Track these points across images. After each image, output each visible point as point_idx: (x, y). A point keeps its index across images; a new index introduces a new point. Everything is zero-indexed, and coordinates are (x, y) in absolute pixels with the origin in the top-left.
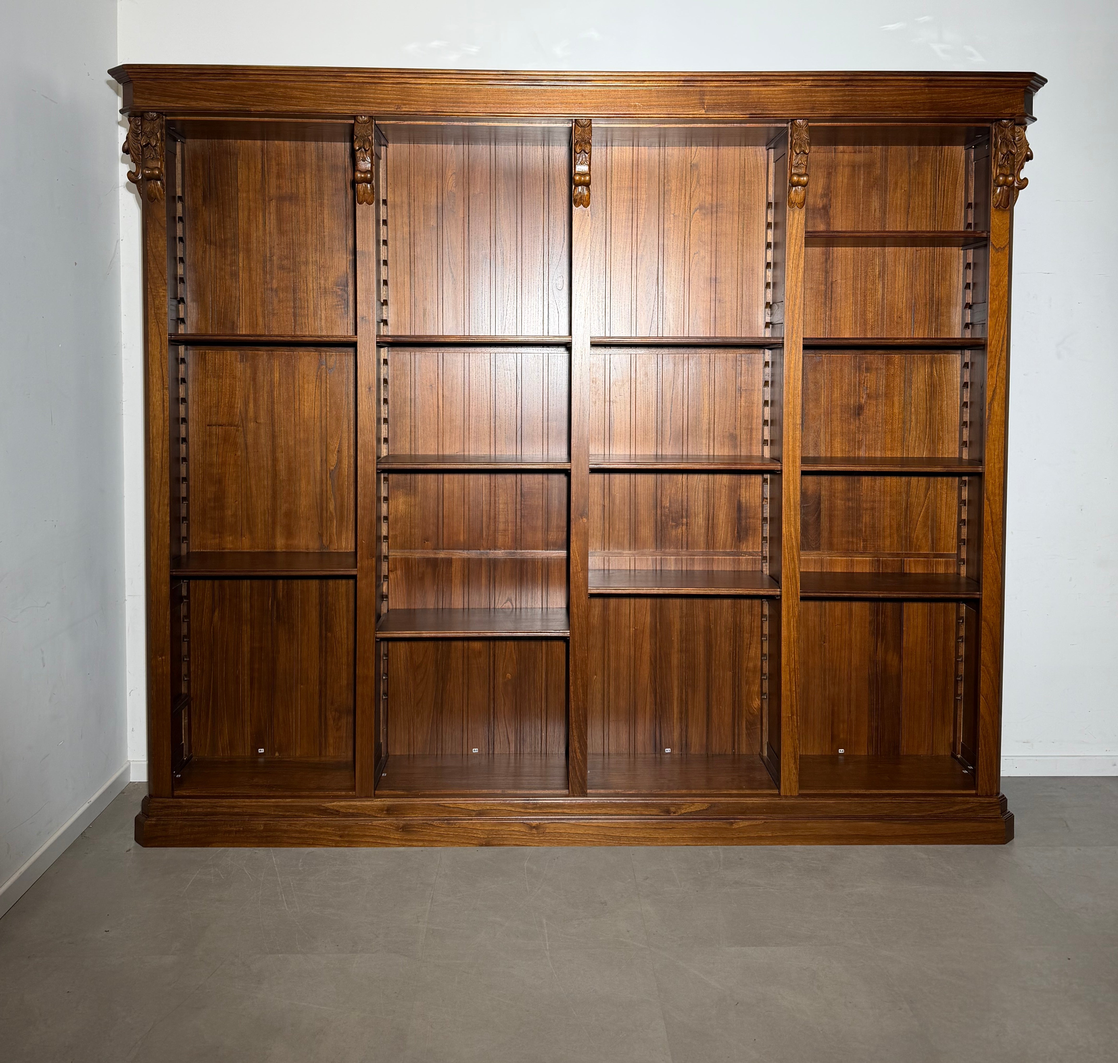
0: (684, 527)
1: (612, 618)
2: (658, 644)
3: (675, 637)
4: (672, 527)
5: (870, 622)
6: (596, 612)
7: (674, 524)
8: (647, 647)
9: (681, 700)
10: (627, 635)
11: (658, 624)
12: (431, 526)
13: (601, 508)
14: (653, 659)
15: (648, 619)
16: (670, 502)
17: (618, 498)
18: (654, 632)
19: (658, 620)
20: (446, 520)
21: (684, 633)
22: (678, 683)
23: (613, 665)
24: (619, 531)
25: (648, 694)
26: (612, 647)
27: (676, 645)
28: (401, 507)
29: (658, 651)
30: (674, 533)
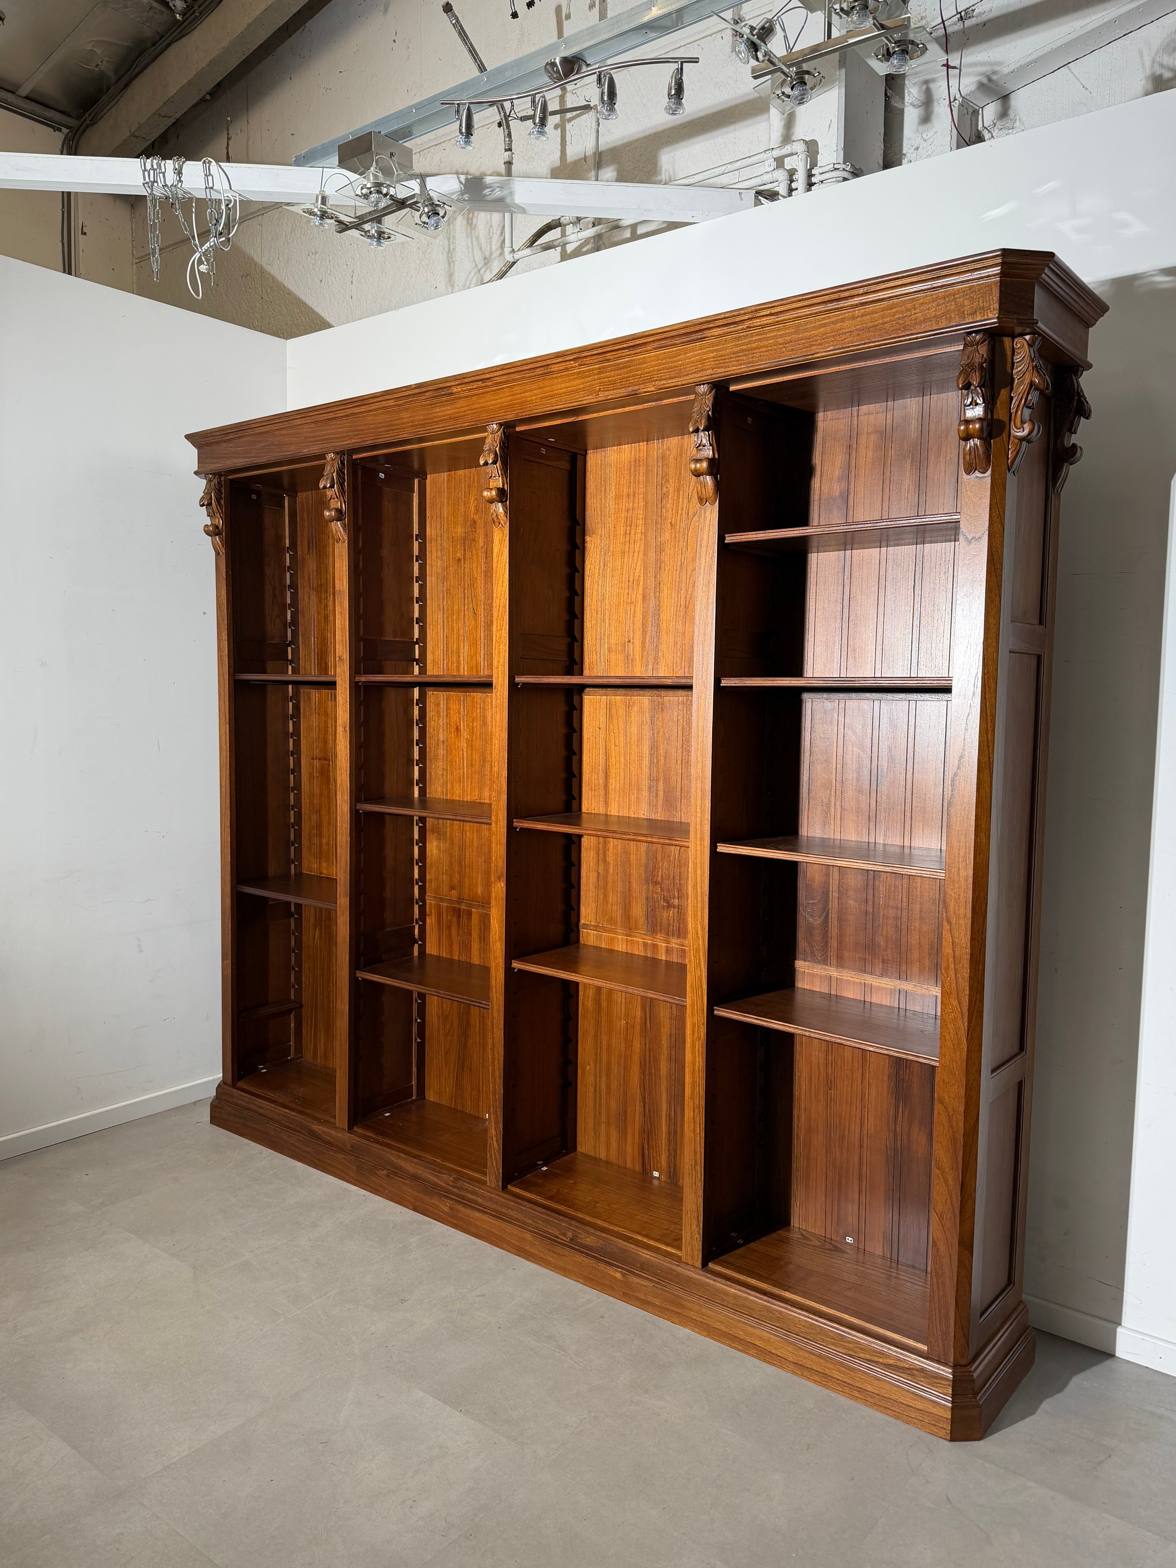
0: (676, 910)
1: (604, 1004)
2: (647, 1046)
3: (665, 1042)
4: (663, 907)
5: (890, 1076)
6: (591, 994)
7: (665, 904)
8: (637, 1045)
9: (670, 1119)
10: (618, 1026)
11: (648, 1022)
12: (456, 875)
13: (595, 875)
14: (642, 1062)
15: (639, 1013)
16: (662, 877)
17: (612, 865)
18: (644, 1030)
19: (648, 1016)
20: (467, 870)
21: (673, 1038)
22: (667, 1097)
23: (605, 1057)
24: (612, 905)
25: (638, 1104)
26: (605, 1038)
27: (665, 1051)
28: (435, 852)
29: (647, 1053)
30: (665, 915)
